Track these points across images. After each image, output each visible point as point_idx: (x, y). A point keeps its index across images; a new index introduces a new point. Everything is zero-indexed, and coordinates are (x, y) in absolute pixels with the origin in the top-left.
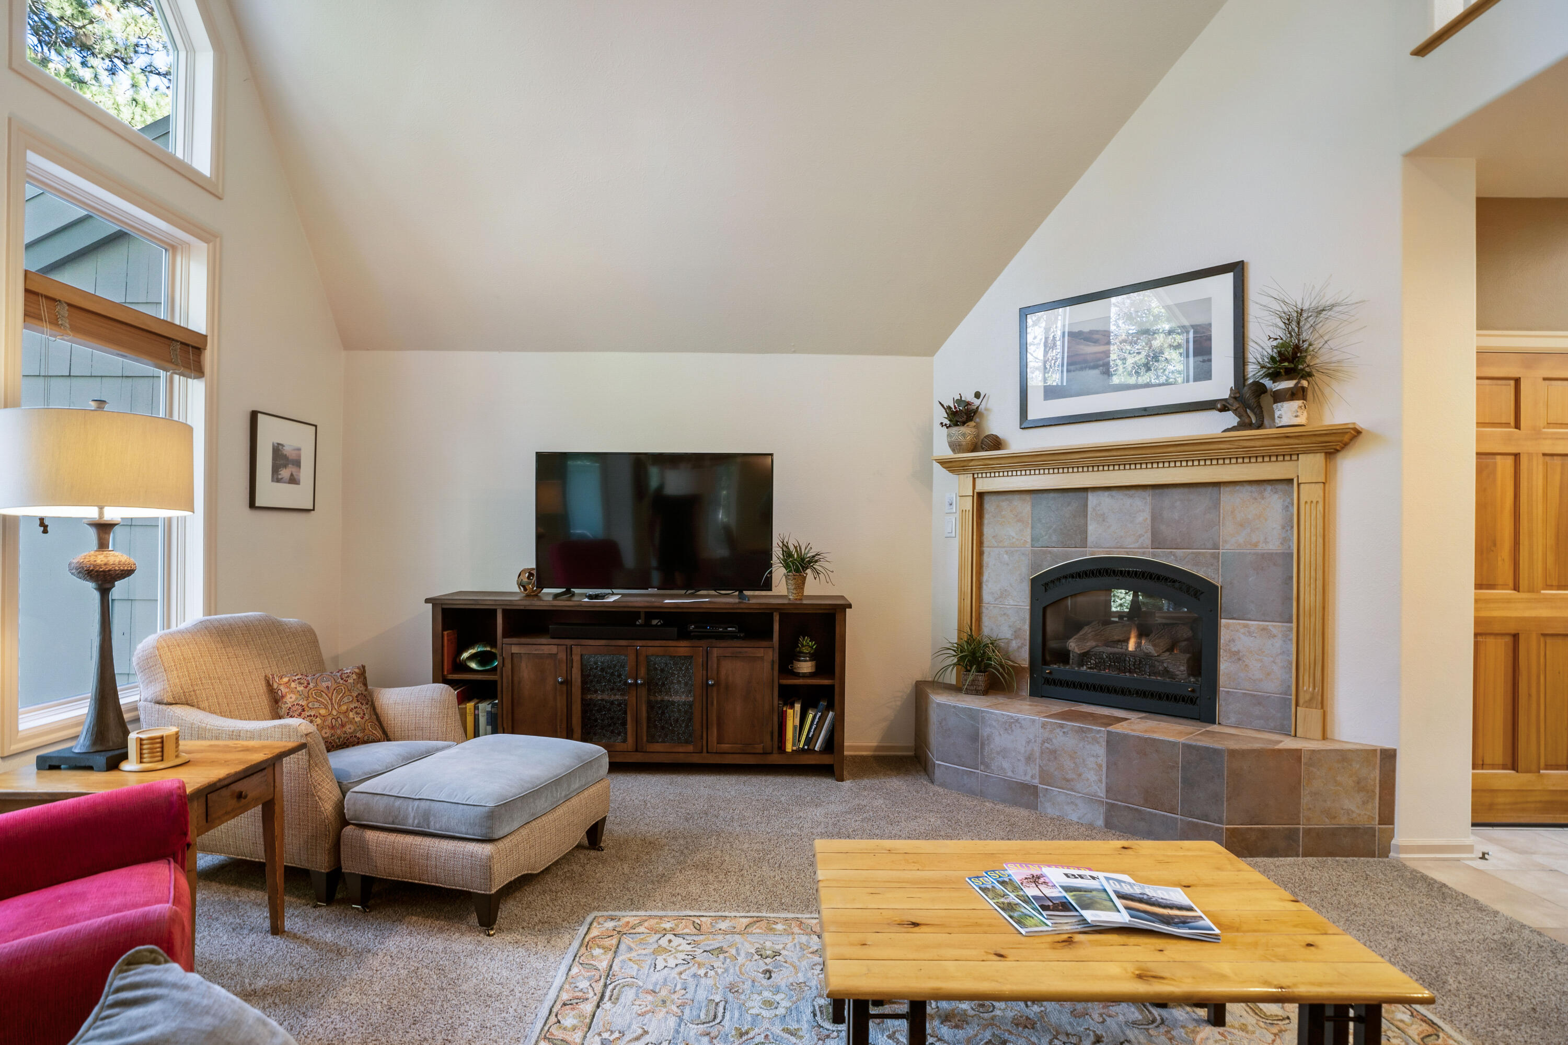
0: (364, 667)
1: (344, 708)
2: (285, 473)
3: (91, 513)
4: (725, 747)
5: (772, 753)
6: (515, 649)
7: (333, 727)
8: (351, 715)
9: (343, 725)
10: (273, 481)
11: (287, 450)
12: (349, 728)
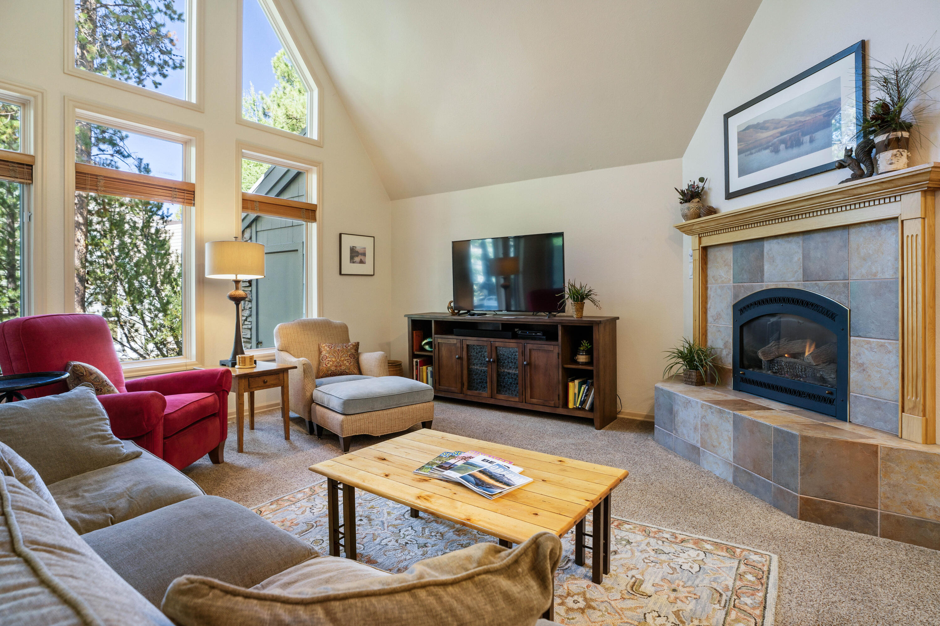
0: (358, 343)
1: (343, 359)
2: (357, 259)
3: (232, 277)
4: (534, 400)
5: (559, 407)
6: (440, 341)
7: (336, 366)
8: (345, 362)
9: (340, 366)
10: (351, 262)
11: (358, 249)
12: (343, 368)
